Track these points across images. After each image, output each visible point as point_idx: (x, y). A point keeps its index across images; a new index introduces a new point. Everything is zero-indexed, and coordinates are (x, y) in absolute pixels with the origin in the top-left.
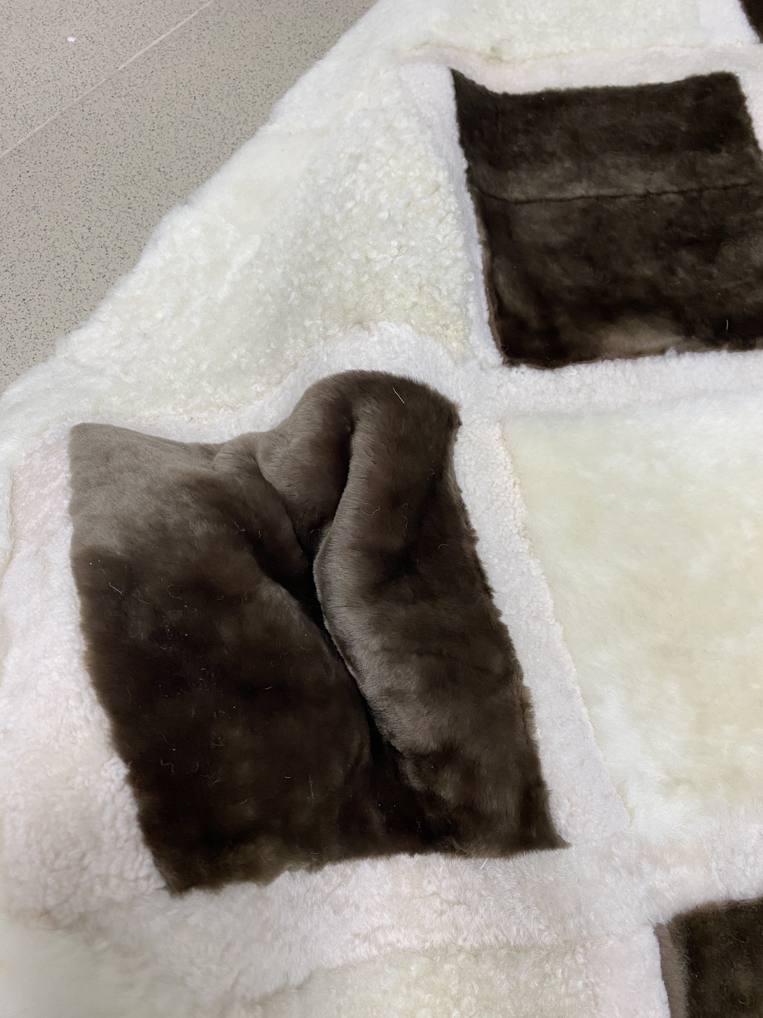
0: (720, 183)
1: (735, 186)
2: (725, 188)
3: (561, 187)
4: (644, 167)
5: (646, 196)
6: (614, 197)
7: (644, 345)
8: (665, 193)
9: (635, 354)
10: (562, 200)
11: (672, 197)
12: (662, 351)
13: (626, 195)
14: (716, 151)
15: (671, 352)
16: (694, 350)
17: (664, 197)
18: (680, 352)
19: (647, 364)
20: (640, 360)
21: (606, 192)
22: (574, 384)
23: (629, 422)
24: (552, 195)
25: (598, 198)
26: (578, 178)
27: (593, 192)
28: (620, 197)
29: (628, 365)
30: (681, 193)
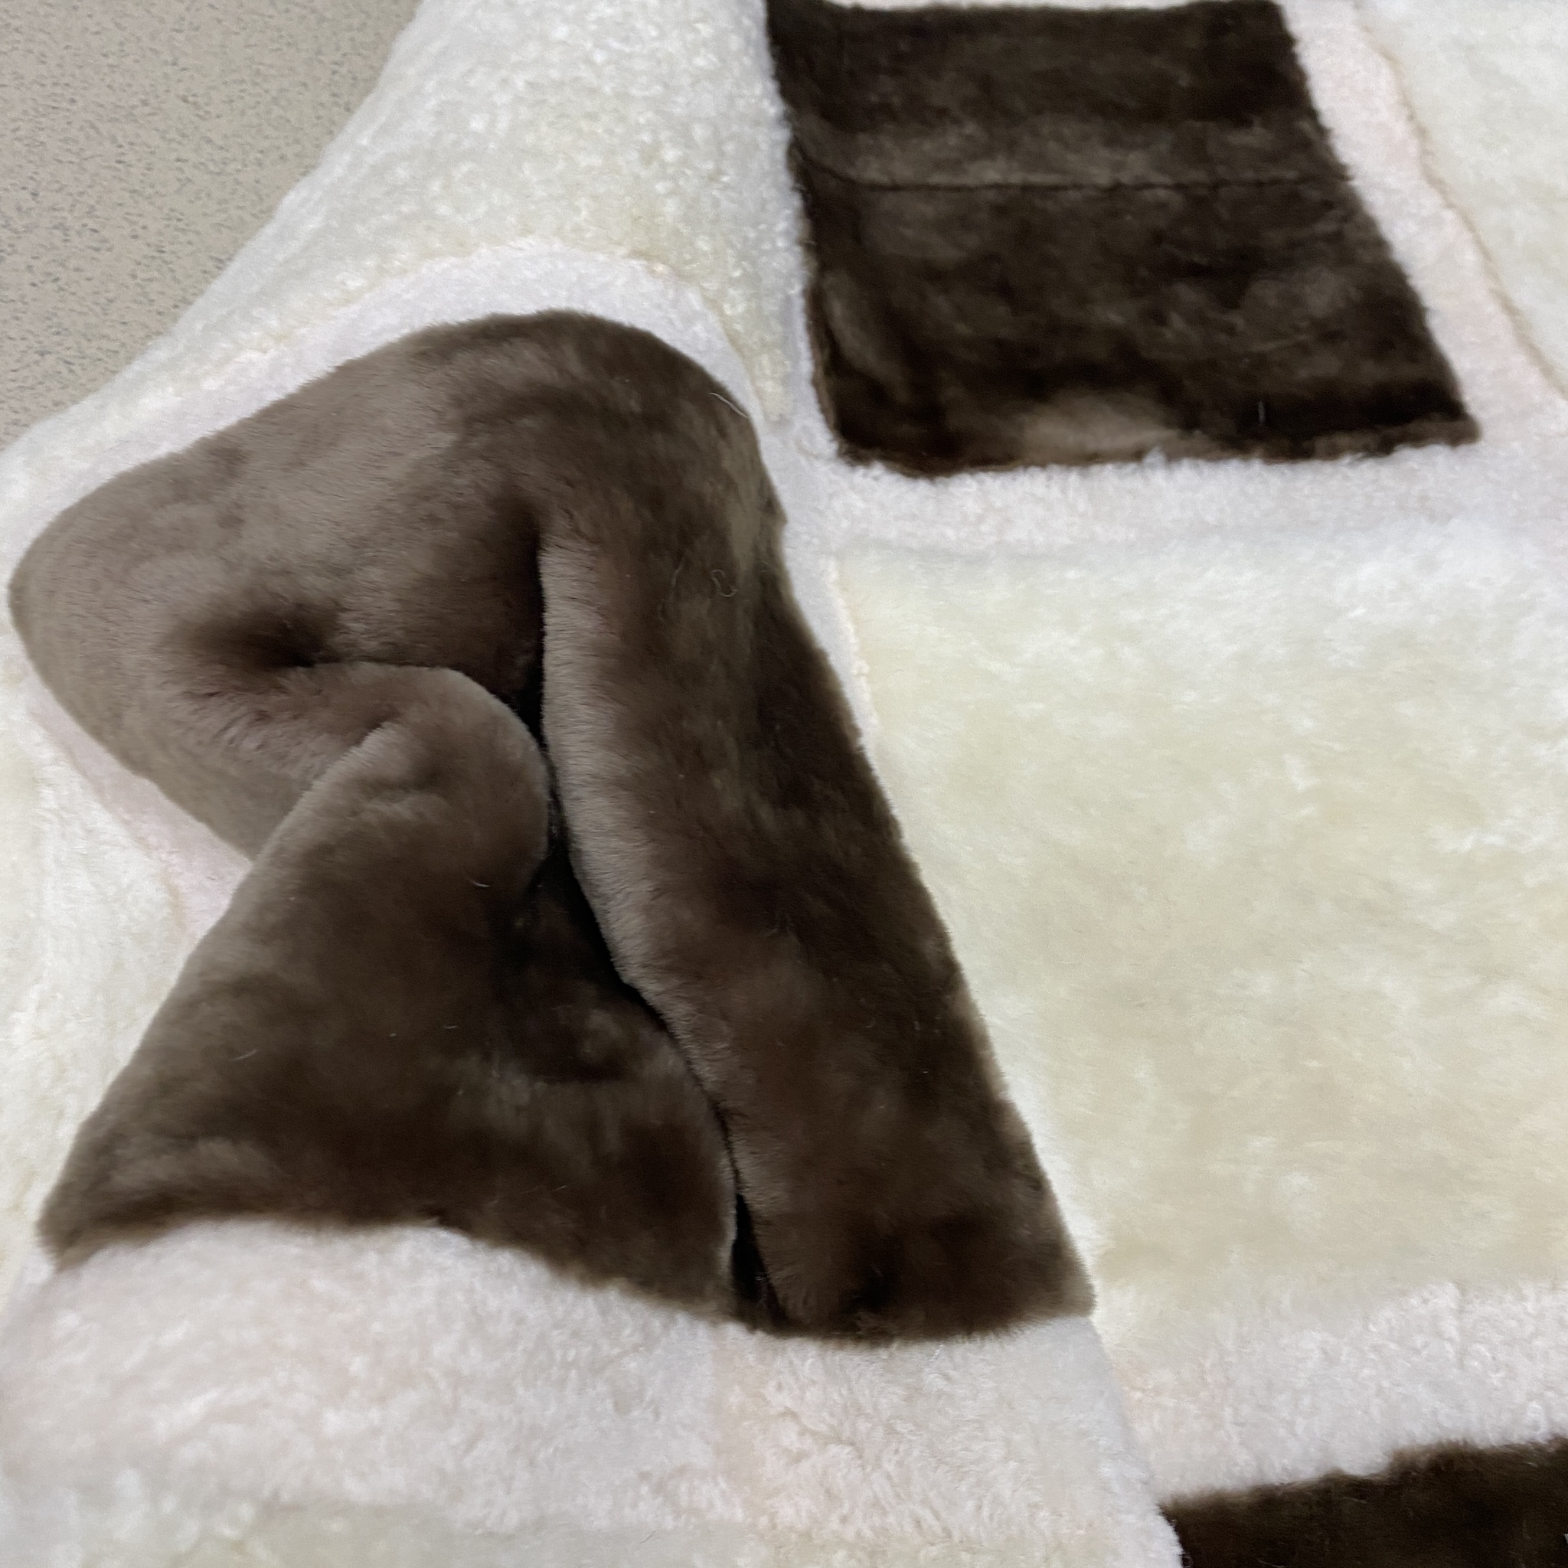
0: (1249, 175)
1: (1276, 182)
2: (1259, 184)
3: (955, 166)
4: (1111, 142)
5: (1116, 189)
6: (1056, 188)
7: (1106, 444)
8: (1150, 186)
9: (1085, 459)
10: (958, 189)
11: (1162, 194)
12: (1137, 455)
13: (1078, 187)
14: (1243, 123)
15: (1154, 458)
16: (1196, 454)
17: (1148, 195)
18: (1172, 457)
19: (1109, 478)
20: (1095, 469)
21: (1038, 178)
22: (972, 507)
23: (1071, 574)
24: (938, 178)
25: (1026, 188)
26: (988, 153)
27: (1016, 178)
28: (1065, 188)
29: (1073, 477)
30: (1179, 187)
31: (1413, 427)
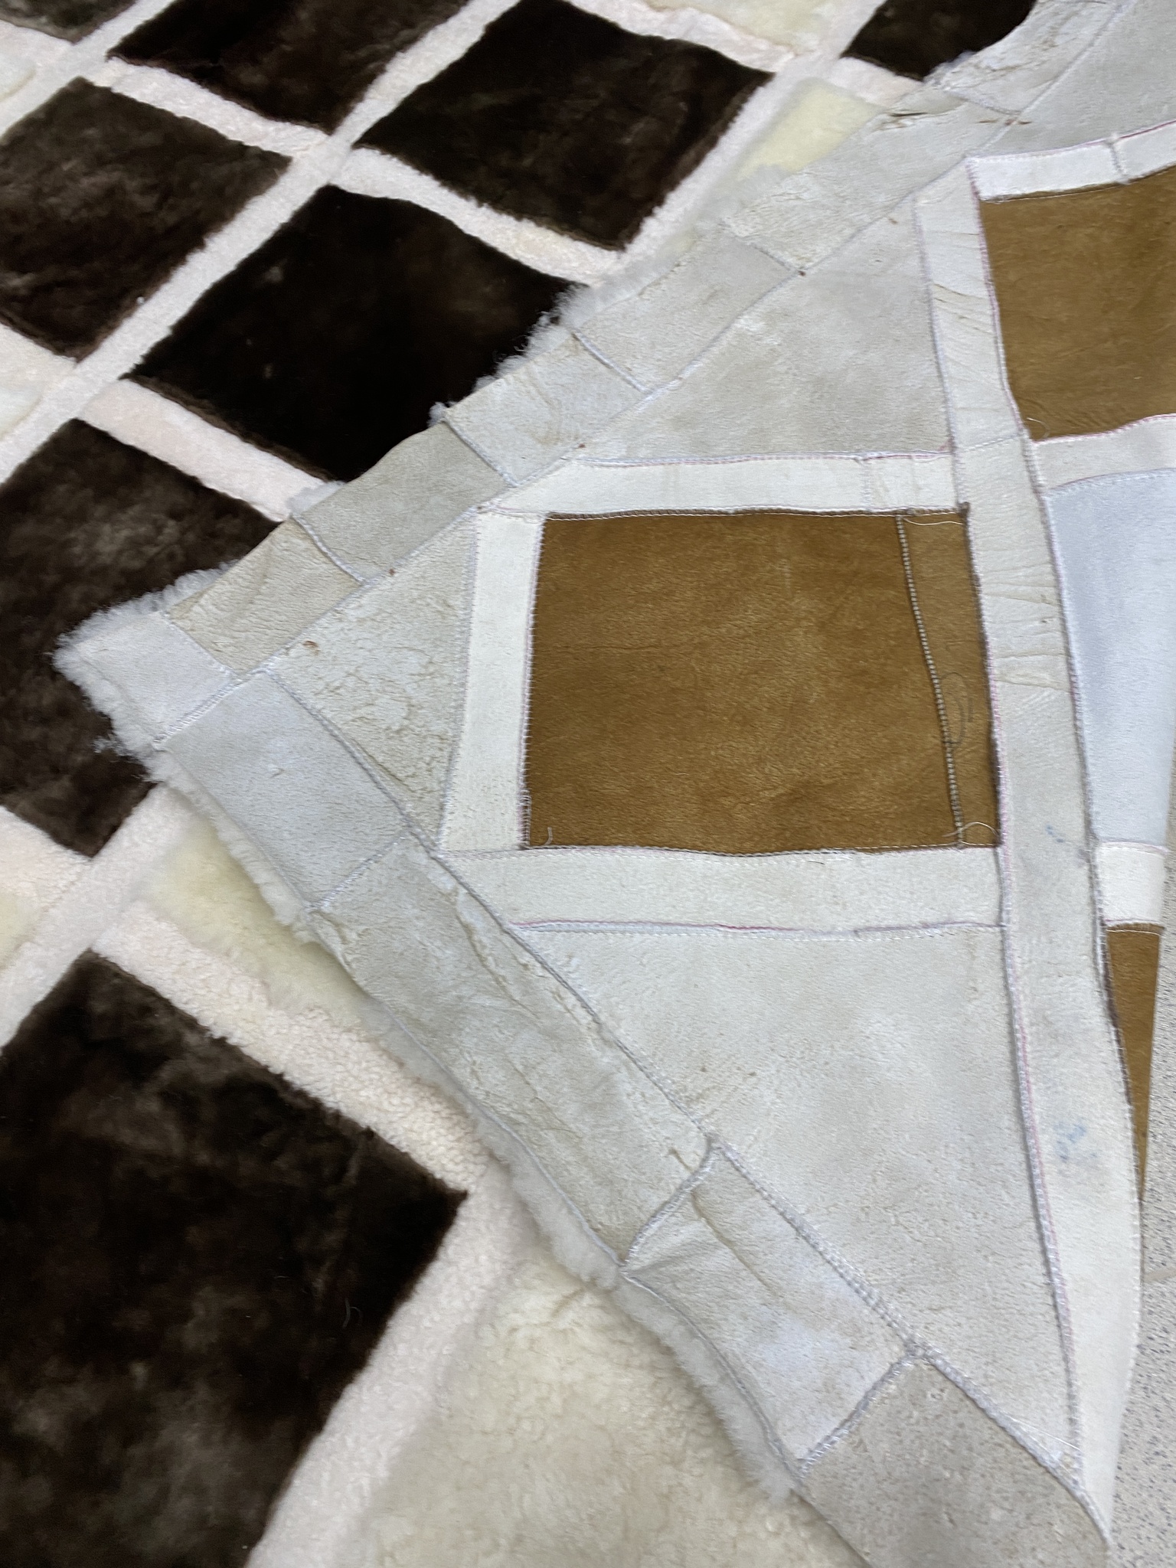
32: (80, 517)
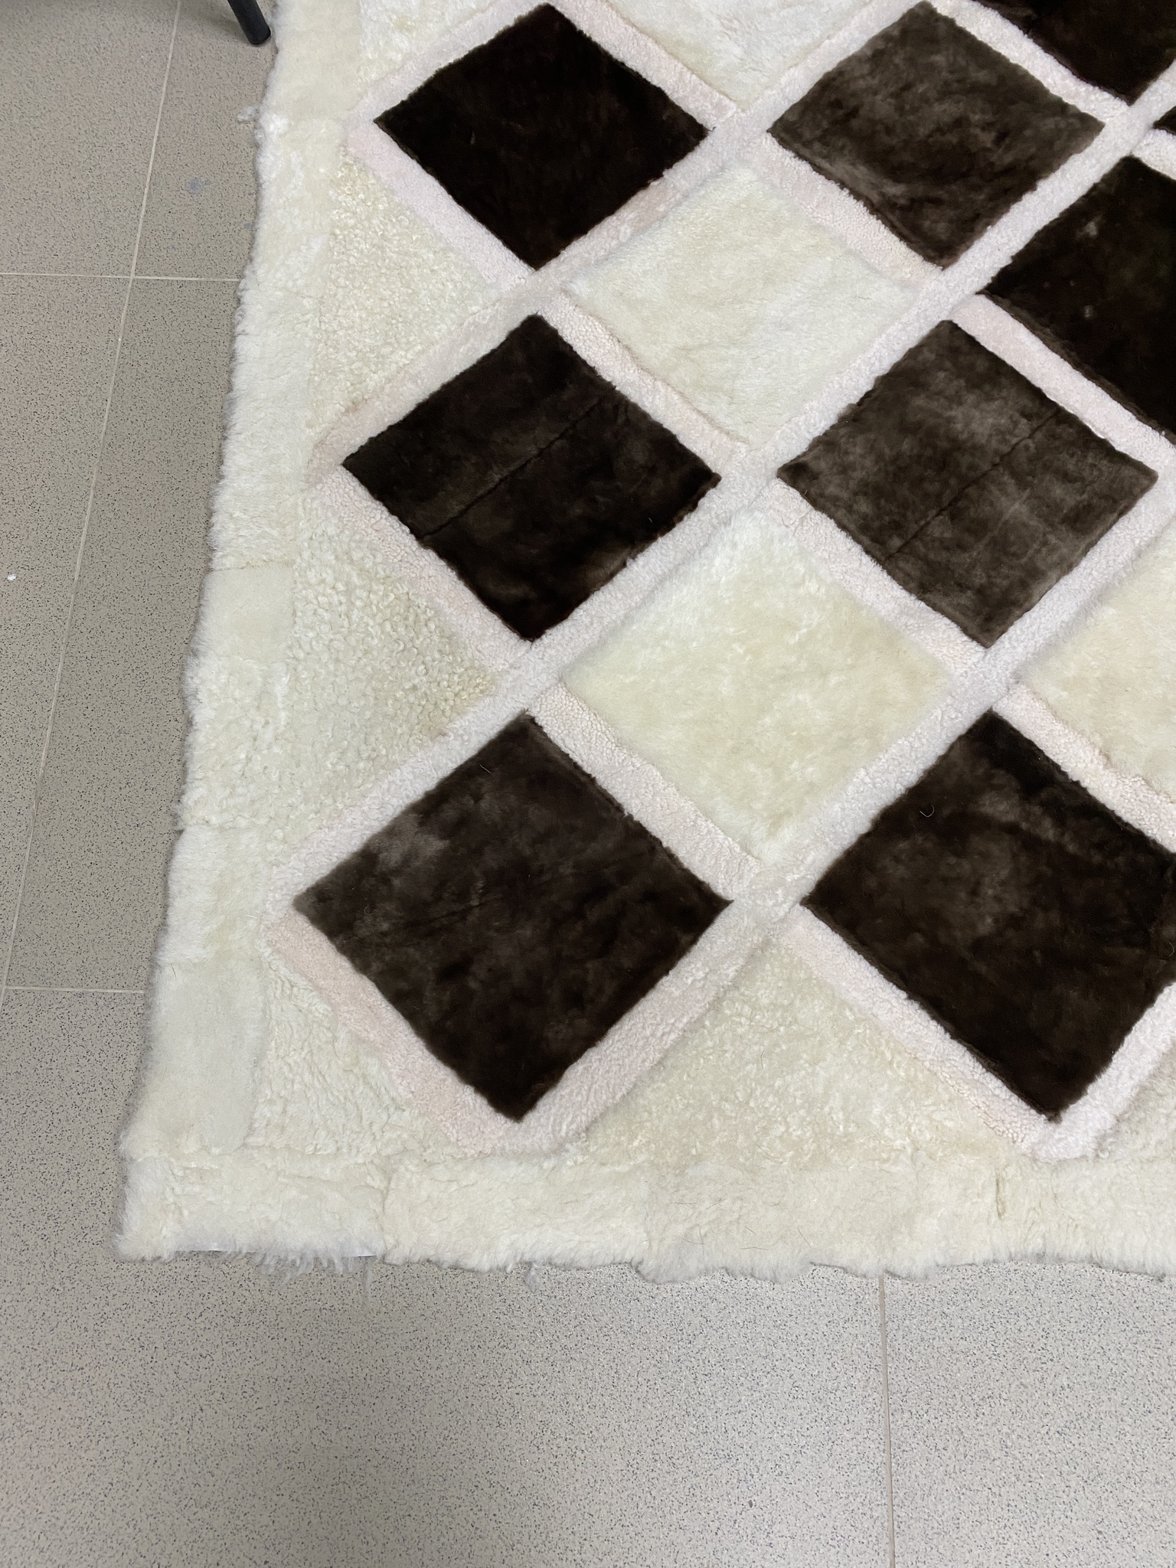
0: (582, 412)
1: (592, 409)
2: (588, 414)
3: (482, 482)
4: (525, 430)
5: (541, 453)
6: (522, 467)
7: (612, 567)
8: (552, 443)
9: (611, 576)
10: (490, 492)
11: (558, 443)
12: (624, 565)
13: (528, 461)
14: (563, 387)
15: (629, 562)
16: (642, 550)
17: (554, 447)
18: (634, 557)
19: (619, 578)
20: (615, 579)
21: (513, 467)
22: (587, 621)
23: (634, 628)
24: (481, 492)
25: (513, 474)
26: (488, 467)
27: (505, 473)
28: (525, 465)
29: (609, 586)
30: (562, 436)
31: (699, 491)
32: (957, 400)
